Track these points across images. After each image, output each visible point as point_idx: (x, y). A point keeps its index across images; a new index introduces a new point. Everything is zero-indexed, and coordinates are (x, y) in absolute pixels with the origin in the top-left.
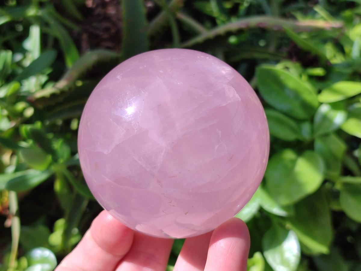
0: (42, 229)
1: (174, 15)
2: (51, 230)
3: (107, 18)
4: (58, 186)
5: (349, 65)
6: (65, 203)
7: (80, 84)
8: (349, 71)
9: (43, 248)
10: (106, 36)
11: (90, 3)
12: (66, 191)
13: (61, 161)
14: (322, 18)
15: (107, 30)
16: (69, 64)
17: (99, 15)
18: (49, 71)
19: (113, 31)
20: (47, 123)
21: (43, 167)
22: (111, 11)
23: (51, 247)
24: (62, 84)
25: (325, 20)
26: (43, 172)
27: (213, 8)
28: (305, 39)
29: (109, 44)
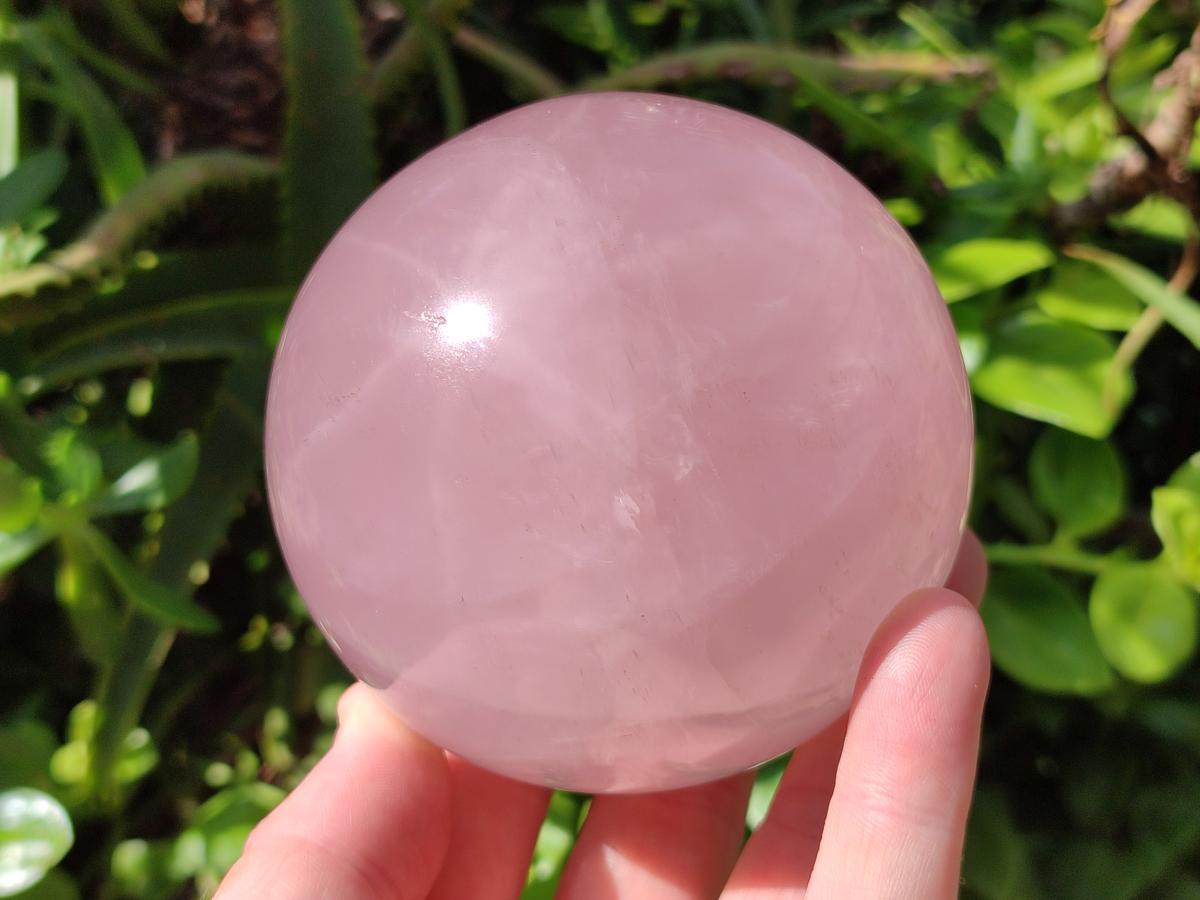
0: (30, 731)
1: (447, 37)
2: (61, 736)
3: (248, 55)
4: (70, 586)
5: (1003, 192)
6: (96, 641)
7: (149, 261)
8: (1005, 210)
9: (27, 791)
10: (243, 112)
11: (195, 9)
12: (96, 601)
13: (72, 499)
14: (927, 44)
15: (247, 92)
16: (113, 192)
17: (224, 45)
18: (47, 219)
19: (267, 96)
20: (33, 386)
21: (18, 520)
22: (263, 33)
23: (58, 790)
24: (79, 256)
25: (935, 51)
26: (16, 536)
27: (597, 25)
28: (877, 117)
29: (249, 137)
